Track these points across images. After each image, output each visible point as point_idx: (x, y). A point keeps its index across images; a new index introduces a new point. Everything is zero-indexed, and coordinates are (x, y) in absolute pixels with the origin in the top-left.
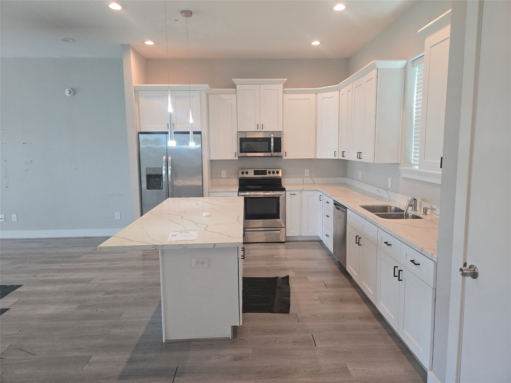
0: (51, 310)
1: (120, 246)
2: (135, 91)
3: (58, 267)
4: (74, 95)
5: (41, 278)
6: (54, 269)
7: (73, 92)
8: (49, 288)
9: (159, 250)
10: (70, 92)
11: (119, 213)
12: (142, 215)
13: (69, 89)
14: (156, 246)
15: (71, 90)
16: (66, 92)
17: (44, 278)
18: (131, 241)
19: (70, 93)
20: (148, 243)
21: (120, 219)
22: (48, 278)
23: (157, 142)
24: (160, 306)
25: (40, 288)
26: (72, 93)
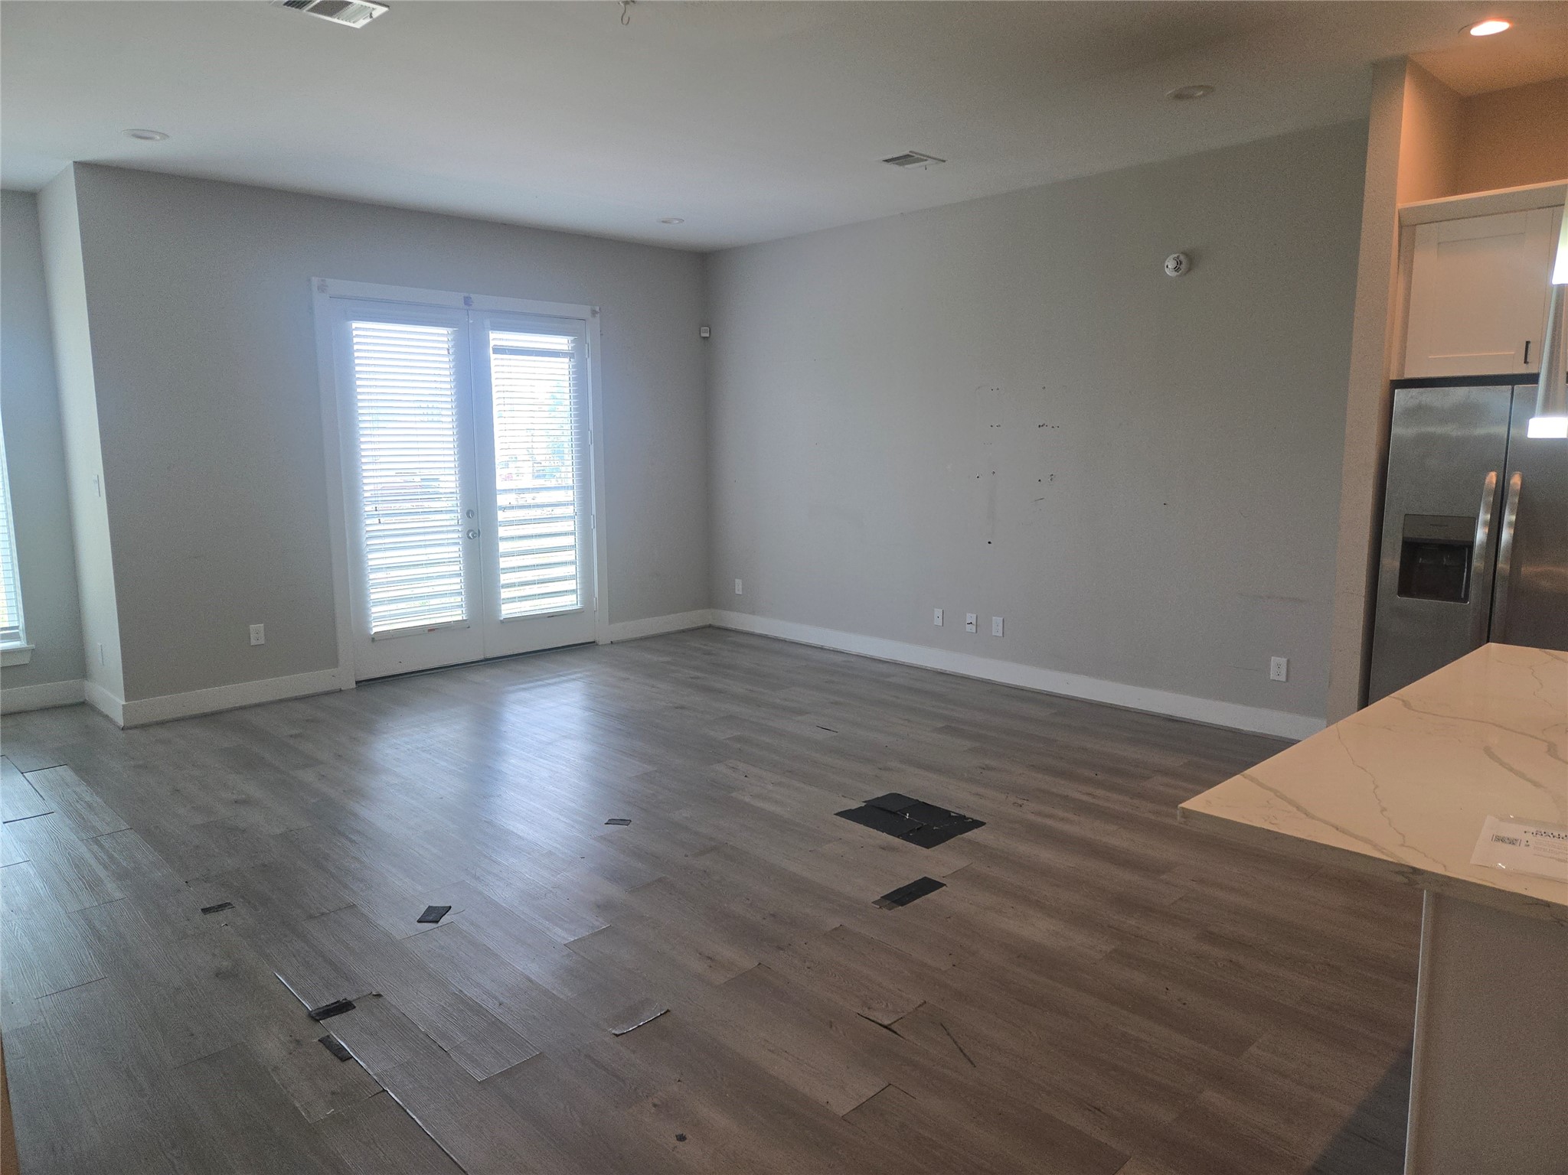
0: (1038, 929)
1: (1259, 826)
2: (1401, 227)
3: (1077, 795)
4: (1189, 270)
5: (1032, 817)
6: (1066, 797)
7: (1189, 261)
8: (1046, 855)
9: (1422, 890)
10: (1179, 263)
11: (1283, 661)
12: (1365, 701)
13: (1176, 255)
14: (1411, 871)
15: (1182, 258)
16: (1167, 267)
17: (1039, 820)
18: (1307, 814)
19: (1177, 269)
20: (1375, 846)
21: (1287, 679)
22: (1049, 822)
23: (1466, 413)
24: (1402, 1070)
25: (1024, 849)
26: (1183, 267)
